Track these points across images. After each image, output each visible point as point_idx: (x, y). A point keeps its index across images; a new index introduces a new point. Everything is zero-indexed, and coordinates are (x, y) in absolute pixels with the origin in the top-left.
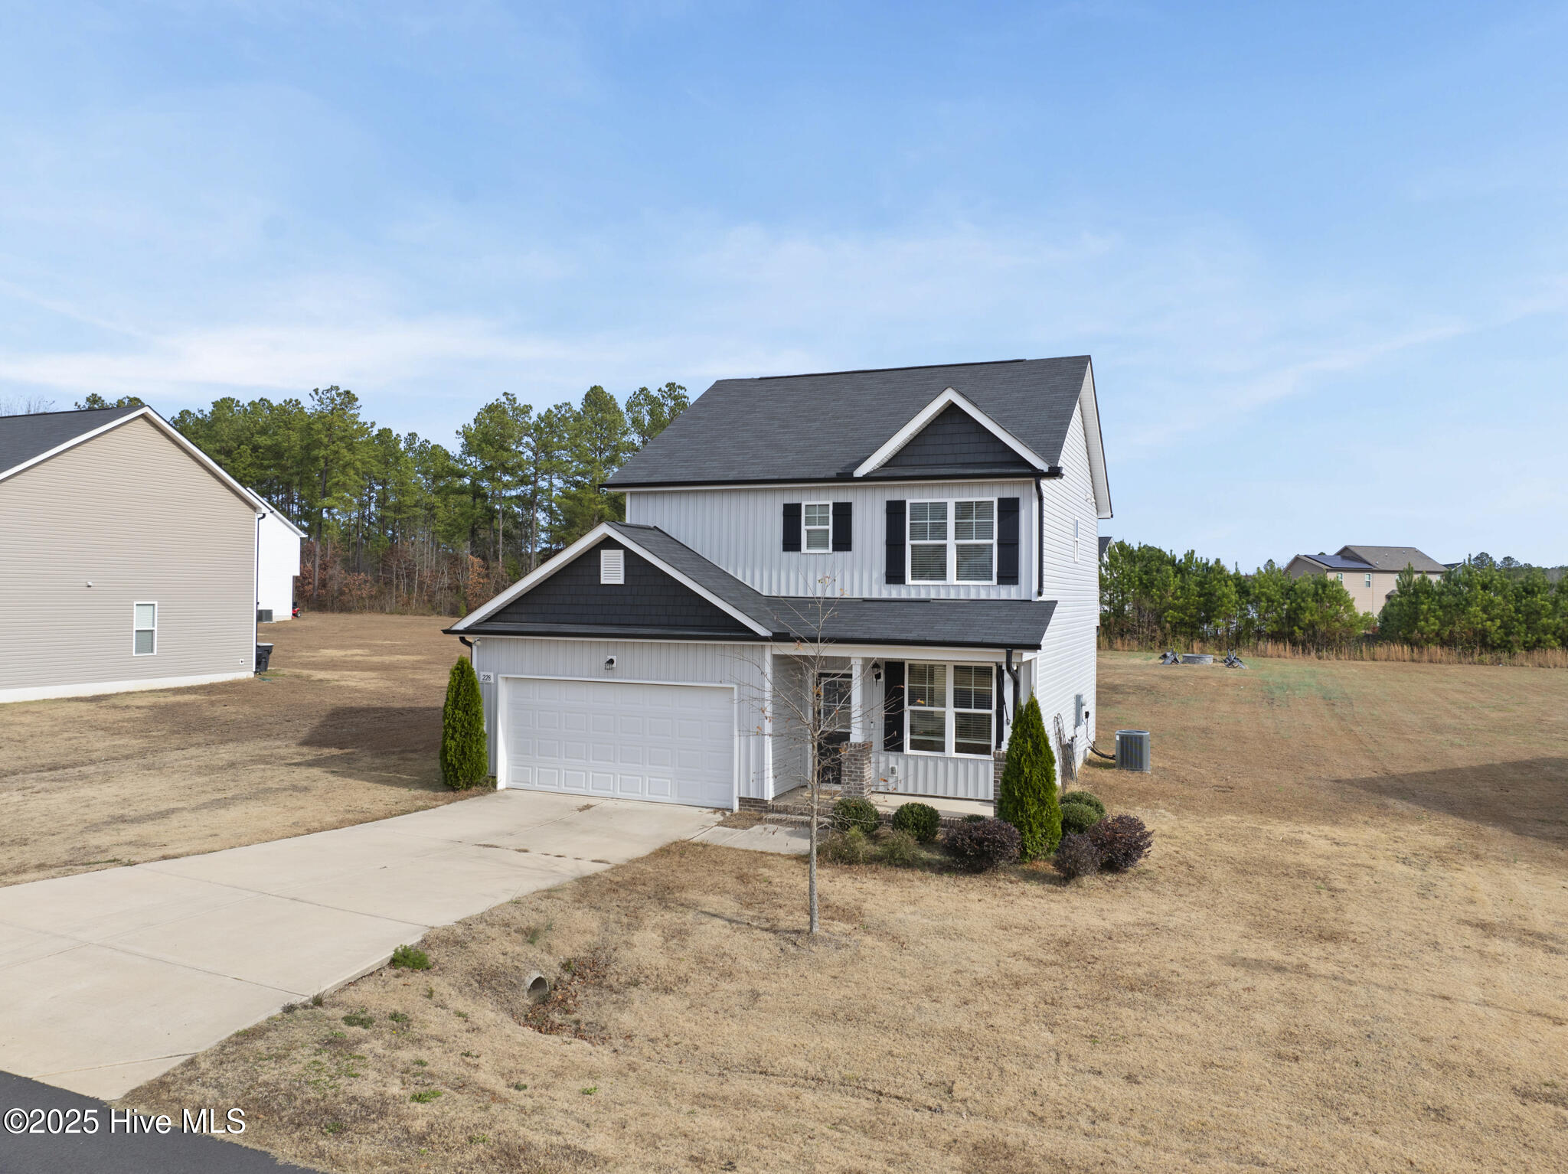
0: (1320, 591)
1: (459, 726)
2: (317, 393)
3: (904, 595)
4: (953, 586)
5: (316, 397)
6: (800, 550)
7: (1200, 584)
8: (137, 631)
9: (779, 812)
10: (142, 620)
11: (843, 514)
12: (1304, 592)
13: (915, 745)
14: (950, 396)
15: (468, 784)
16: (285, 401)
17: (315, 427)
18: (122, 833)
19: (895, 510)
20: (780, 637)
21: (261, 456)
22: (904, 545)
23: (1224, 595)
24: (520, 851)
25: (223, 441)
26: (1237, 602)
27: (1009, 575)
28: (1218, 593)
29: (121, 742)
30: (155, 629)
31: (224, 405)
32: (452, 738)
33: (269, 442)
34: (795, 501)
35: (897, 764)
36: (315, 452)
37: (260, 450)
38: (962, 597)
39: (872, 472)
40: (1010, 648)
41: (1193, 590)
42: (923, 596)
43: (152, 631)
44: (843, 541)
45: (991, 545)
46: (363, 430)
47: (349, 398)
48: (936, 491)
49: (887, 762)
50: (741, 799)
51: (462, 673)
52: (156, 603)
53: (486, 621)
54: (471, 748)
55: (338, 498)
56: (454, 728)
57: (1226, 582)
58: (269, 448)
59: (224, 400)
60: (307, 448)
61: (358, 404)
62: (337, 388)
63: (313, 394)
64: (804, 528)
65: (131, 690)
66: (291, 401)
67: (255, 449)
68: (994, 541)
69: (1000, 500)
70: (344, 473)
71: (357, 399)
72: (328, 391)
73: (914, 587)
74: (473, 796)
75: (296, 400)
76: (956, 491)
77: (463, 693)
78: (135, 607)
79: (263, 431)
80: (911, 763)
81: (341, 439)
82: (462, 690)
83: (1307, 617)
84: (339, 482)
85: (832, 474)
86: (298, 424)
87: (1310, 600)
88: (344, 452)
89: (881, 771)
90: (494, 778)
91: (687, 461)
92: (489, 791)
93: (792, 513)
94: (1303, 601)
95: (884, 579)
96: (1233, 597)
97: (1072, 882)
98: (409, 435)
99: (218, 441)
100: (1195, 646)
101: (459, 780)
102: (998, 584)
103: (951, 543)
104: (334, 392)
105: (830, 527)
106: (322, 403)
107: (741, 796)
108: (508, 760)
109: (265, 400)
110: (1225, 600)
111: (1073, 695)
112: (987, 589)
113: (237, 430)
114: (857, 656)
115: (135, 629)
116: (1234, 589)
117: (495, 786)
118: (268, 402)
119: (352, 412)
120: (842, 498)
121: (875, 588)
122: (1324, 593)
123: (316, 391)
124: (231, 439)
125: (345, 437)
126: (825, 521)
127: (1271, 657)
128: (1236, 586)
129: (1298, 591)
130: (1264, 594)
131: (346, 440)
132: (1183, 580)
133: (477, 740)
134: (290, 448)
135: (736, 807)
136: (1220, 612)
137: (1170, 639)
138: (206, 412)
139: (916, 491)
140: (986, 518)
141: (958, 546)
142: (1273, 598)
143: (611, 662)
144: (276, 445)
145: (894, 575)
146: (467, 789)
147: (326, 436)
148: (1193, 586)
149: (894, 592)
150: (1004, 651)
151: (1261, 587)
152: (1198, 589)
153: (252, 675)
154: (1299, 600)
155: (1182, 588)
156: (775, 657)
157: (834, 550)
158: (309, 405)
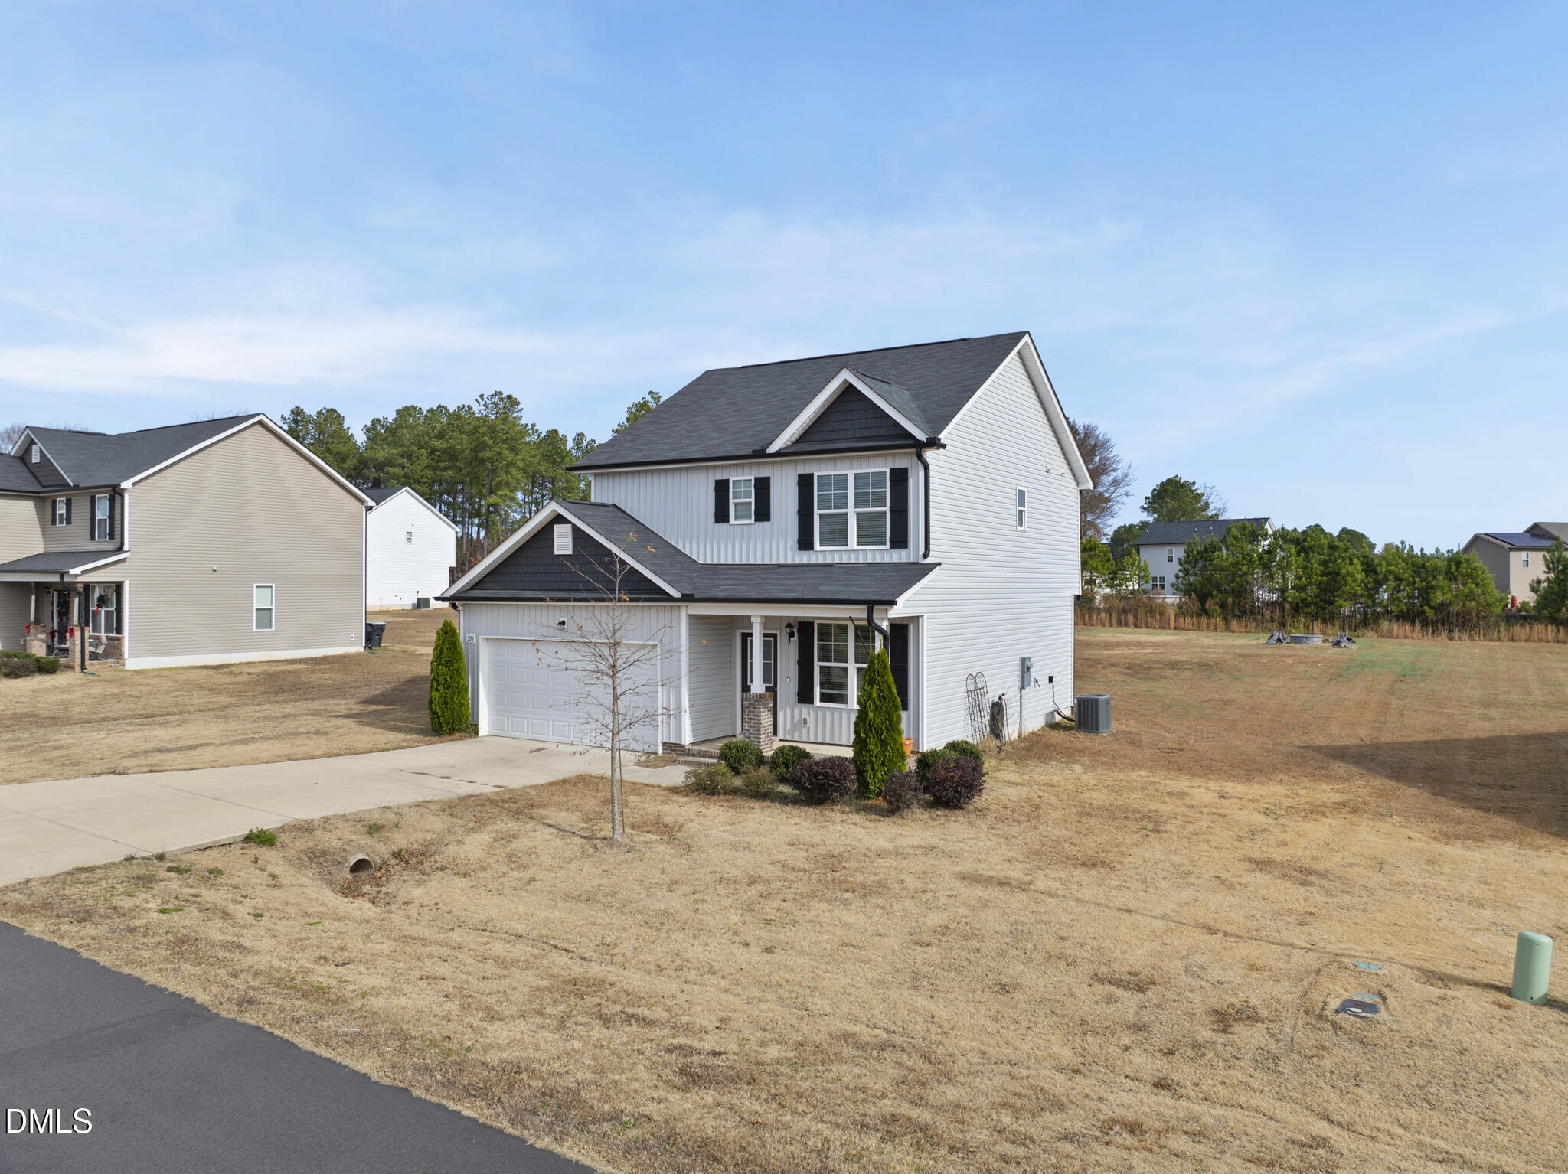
0: (1453, 569)
1: (441, 679)
2: (482, 399)
3: (813, 561)
4: (854, 551)
5: (482, 403)
6: (728, 521)
7: (1325, 563)
8: (257, 610)
9: (694, 755)
10: (261, 599)
11: (763, 487)
12: (1436, 569)
13: (825, 698)
14: (846, 375)
15: (450, 730)
16: (459, 407)
17: (480, 430)
18: (149, 759)
19: (805, 483)
20: (687, 598)
21: (436, 458)
22: (813, 514)
23: (1349, 574)
24: (442, 777)
25: (405, 446)
26: (1362, 581)
27: (900, 540)
28: (1343, 571)
29: (217, 700)
30: (273, 607)
31: (405, 412)
32: (437, 690)
33: (444, 446)
34: (725, 477)
35: (809, 715)
36: (481, 454)
37: (437, 453)
38: (861, 561)
39: (784, 449)
40: (871, 604)
41: (1316, 569)
42: (829, 561)
43: (271, 610)
44: (763, 513)
45: (885, 513)
46: (524, 431)
47: (512, 402)
48: (839, 464)
49: (801, 714)
50: (664, 744)
51: (446, 633)
52: (273, 585)
53: (469, 589)
54: (452, 699)
55: (501, 496)
56: (438, 681)
57: (1351, 560)
58: (444, 451)
59: (406, 408)
60: (475, 450)
61: (520, 407)
62: (501, 393)
63: (479, 399)
64: (732, 501)
65: (252, 660)
66: (464, 406)
67: (433, 451)
68: (887, 509)
69: (892, 470)
70: (508, 473)
71: (518, 403)
72: (492, 396)
73: (822, 553)
74: (454, 740)
75: (469, 406)
76: (855, 463)
77: (445, 651)
78: (255, 589)
79: (441, 436)
80: (820, 714)
81: (505, 441)
82: (445, 648)
83: (1439, 598)
84: (502, 480)
85: (750, 452)
86: (467, 428)
87: (1441, 578)
88: (507, 453)
89: (795, 722)
90: (476, 725)
91: (643, 445)
92: (470, 737)
93: (722, 488)
94: (1435, 578)
95: (796, 546)
96: (1359, 576)
97: (897, 814)
98: (577, 435)
99: (401, 446)
100: (1315, 627)
101: (442, 726)
102: (891, 548)
103: (851, 511)
104: (497, 397)
105: (752, 500)
106: (487, 408)
107: (664, 741)
108: (490, 710)
109: (443, 407)
110: (1350, 579)
111: (1018, 658)
112: (881, 553)
113: (418, 435)
114: (756, 613)
115: (255, 608)
116: (1359, 567)
117: (477, 733)
118: (446, 408)
119: (515, 415)
120: (762, 473)
121: (789, 554)
122: (1457, 570)
123: (481, 396)
124: (412, 444)
125: (507, 439)
126: (747, 494)
127: (1397, 638)
128: (1362, 564)
129: (1429, 569)
130: (1391, 572)
131: (509, 441)
132: (1307, 559)
133: (459, 692)
134: (463, 451)
135: (660, 751)
136: (1344, 592)
137: (1289, 621)
138: (390, 420)
139: (823, 465)
140: (881, 488)
141: (858, 514)
142: (1402, 576)
143: (563, 623)
144: (450, 448)
145: (805, 542)
146: (450, 734)
147: (491, 438)
148: (1316, 565)
149: (806, 558)
150: (865, 607)
151: (1388, 564)
152: (1322, 568)
153: (362, 649)
154: (1430, 579)
155: (1305, 568)
156: (691, 616)
157: (756, 521)
158: (478, 409)
